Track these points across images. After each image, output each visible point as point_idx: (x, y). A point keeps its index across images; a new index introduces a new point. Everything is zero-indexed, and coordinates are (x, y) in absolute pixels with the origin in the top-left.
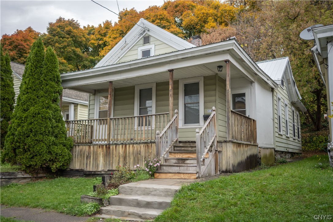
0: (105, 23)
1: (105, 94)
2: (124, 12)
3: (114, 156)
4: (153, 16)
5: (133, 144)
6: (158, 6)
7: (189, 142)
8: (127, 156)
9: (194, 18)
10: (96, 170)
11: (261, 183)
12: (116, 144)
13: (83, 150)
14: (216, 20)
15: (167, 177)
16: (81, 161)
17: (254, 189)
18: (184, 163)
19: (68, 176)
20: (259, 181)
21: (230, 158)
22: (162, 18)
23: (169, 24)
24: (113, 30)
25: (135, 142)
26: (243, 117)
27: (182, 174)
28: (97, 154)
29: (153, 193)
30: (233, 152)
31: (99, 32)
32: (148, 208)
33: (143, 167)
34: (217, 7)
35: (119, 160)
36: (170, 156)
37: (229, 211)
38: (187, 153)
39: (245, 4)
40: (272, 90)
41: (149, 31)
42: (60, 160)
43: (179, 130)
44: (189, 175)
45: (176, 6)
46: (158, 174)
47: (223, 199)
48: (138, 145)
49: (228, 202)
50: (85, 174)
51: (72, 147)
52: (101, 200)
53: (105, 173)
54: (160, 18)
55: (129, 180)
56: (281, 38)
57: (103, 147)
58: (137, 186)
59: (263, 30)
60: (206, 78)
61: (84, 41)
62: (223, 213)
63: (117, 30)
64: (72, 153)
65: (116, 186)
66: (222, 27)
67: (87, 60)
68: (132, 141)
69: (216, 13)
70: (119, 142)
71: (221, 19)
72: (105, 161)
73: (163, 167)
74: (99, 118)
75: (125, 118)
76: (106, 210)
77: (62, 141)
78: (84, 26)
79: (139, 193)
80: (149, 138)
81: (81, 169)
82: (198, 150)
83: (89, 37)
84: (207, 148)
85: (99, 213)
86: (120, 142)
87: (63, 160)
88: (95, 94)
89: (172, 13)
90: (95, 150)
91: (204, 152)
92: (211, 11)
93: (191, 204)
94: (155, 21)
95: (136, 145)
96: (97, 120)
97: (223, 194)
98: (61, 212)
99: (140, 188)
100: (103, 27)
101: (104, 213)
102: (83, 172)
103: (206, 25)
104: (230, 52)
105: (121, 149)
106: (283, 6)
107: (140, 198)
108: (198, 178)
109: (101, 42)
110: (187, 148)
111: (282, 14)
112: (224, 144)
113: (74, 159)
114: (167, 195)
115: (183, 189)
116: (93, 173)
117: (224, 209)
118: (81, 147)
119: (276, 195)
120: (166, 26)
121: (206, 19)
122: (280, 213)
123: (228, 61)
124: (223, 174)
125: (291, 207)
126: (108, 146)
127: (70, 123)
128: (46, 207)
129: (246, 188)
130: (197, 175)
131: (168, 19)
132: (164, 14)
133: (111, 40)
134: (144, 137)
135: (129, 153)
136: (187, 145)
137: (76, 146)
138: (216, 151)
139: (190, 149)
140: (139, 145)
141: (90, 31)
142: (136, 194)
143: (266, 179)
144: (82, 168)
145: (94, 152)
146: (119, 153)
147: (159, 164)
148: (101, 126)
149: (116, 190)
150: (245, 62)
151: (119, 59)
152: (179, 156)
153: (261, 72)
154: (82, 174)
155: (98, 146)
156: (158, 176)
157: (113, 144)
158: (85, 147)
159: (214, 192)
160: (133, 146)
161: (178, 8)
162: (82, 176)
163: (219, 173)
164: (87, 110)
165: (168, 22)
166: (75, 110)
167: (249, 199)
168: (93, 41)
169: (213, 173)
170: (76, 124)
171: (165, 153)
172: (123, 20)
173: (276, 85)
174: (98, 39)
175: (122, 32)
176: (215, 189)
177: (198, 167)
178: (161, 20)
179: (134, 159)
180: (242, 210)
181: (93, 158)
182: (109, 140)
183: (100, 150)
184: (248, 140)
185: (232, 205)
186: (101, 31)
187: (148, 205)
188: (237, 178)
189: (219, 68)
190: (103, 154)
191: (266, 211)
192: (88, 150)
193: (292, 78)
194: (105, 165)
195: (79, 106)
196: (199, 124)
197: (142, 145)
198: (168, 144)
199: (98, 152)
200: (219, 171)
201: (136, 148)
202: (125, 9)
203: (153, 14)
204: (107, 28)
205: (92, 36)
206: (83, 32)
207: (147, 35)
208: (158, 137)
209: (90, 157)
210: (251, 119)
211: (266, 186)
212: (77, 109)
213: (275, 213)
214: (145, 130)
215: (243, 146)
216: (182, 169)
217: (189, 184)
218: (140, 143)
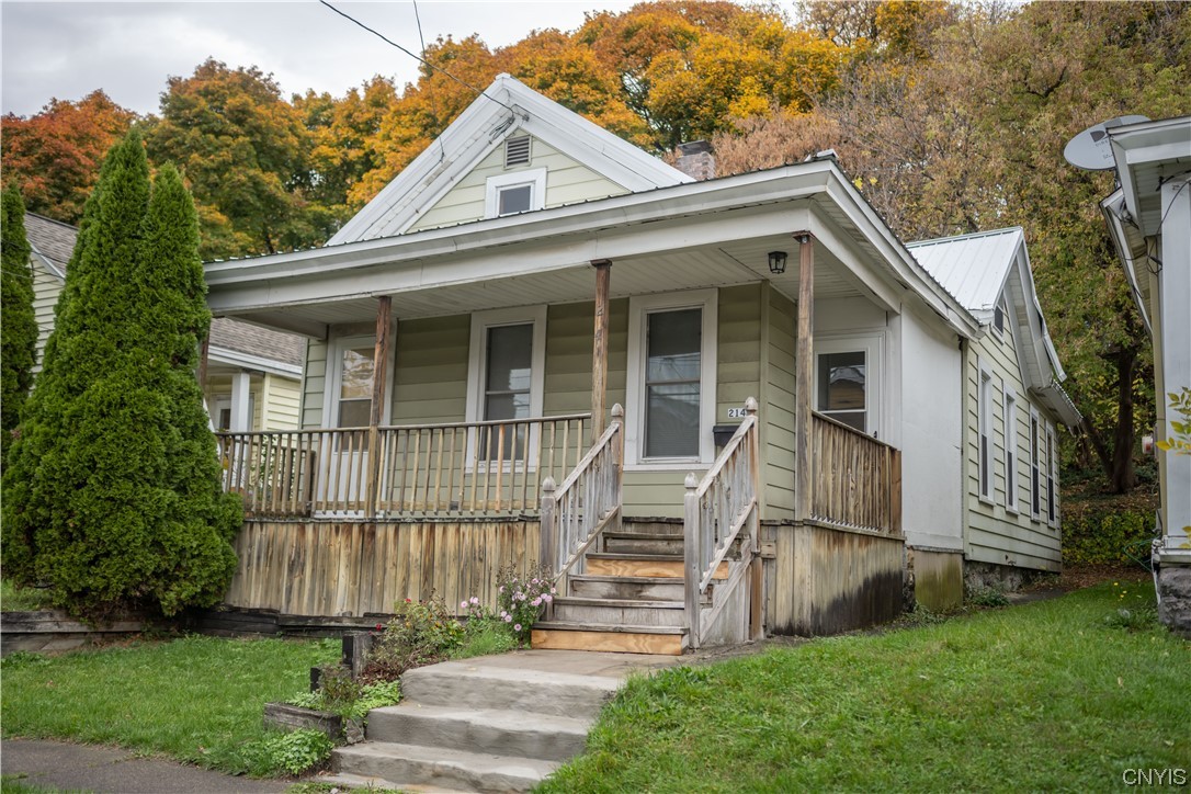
0: (370, 84)
1: (364, 342)
2: (440, 47)
3: (389, 565)
4: (545, 65)
5: (460, 522)
6: (562, 32)
7: (659, 521)
8: (436, 564)
9: (690, 78)
10: (322, 613)
11: (911, 674)
12: (398, 523)
13: (279, 539)
14: (768, 88)
15: (576, 646)
16: (268, 581)
17: (886, 695)
18: (640, 598)
19: (221, 631)
20: (905, 669)
21: (803, 581)
22: (575, 76)
23: (599, 96)
24: (398, 113)
25: (466, 514)
26: (853, 438)
27: (630, 637)
28: (326, 555)
29: (524, 701)
30: (817, 563)
31: (350, 116)
32: (507, 755)
33: (492, 606)
34: (772, 43)
35: (406, 580)
36: (589, 568)
37: (795, 770)
38: (651, 560)
39: (875, 33)
40: (962, 344)
41: (526, 118)
42: (195, 573)
43: (624, 479)
44: (657, 639)
45: (629, 34)
46: (544, 634)
47: (776, 731)
48: (476, 526)
49: (793, 741)
50: (282, 627)
51: (237, 529)
52: (336, 721)
53: (354, 625)
54: (567, 75)
55: (438, 653)
56: (999, 160)
57: (349, 533)
58: (470, 675)
59: (933, 129)
60: (727, 295)
61: (293, 147)
62: (772, 780)
63: (415, 114)
64: (239, 551)
65: (392, 674)
66: (791, 113)
67: (301, 217)
68: (454, 514)
69: (771, 63)
70: (407, 515)
71: (788, 85)
72: (355, 583)
73: (562, 609)
74: (340, 425)
75: (431, 429)
76: (354, 757)
77: (203, 506)
78: (296, 93)
79: (475, 700)
80: (516, 504)
81: (267, 607)
82: (691, 551)
83: (310, 132)
84: (722, 546)
85: (330, 769)
86: (412, 513)
87: (205, 574)
88: (325, 341)
89: (611, 59)
90: (321, 542)
91: (712, 560)
92: (754, 55)
93: (658, 743)
94: (551, 85)
95: (470, 526)
96: (331, 433)
97: (775, 711)
98: (191, 762)
99: (477, 681)
100: (362, 99)
101: (347, 770)
102: (277, 618)
103: (733, 106)
104: (816, 203)
105: (413, 541)
106: (1010, 46)
107: (478, 718)
108: (689, 650)
109: (353, 154)
110: (653, 543)
111: (1005, 74)
112: (783, 533)
113: (244, 571)
114: (573, 711)
115: (631, 689)
116: (310, 623)
117: (776, 764)
118: (271, 528)
119: (962, 718)
120: (590, 103)
121: (735, 84)
122: (975, 783)
123: (808, 236)
124: (776, 638)
125: (1016, 762)
126: (367, 527)
127: (235, 441)
128: (136, 743)
129: (856, 693)
130: (685, 642)
131: (596, 80)
132: (585, 59)
133: (390, 148)
134: (498, 501)
135: (444, 555)
136: (654, 531)
137: (252, 523)
138: (756, 555)
139: (662, 546)
140: (480, 529)
141: (317, 112)
142: (464, 702)
143: (930, 662)
144: (271, 603)
145: (316, 547)
146: (409, 554)
147: (548, 598)
148: (346, 456)
149: (390, 686)
150: (866, 240)
151: (417, 217)
152: (621, 569)
153: (923, 277)
154: (270, 627)
155: (333, 526)
156: (545, 641)
157: (385, 522)
158: (285, 528)
159: (741, 703)
160: (458, 530)
161: (635, 42)
162: (272, 634)
163: (762, 635)
164: (298, 395)
165: (596, 88)
166: (255, 395)
167: (866, 732)
168: (324, 150)
169: (742, 634)
170: (256, 444)
171: (571, 558)
172: (437, 77)
173: (976, 328)
174: (344, 143)
175: (429, 120)
176: (748, 691)
177: (688, 611)
178: (571, 83)
179: (462, 576)
180: (839, 770)
181: (313, 570)
182: (374, 505)
183: (339, 542)
184: (870, 519)
185: (805, 750)
186: (356, 114)
187: (506, 744)
188: (826, 655)
189: (773, 261)
190: (349, 555)
191: (927, 774)
192: (295, 538)
193: (1032, 302)
194: (355, 596)
195: (267, 381)
196: (696, 458)
197: (491, 529)
198: (586, 528)
199: (332, 548)
200: (765, 627)
201: (468, 539)
202: (446, 39)
203: (543, 59)
204: (377, 104)
205: (324, 132)
206: (292, 117)
207: (519, 134)
208: (548, 501)
209: (304, 564)
210: (883, 446)
211: (929, 685)
212: (260, 390)
213: (959, 783)
214: (503, 474)
215: (851, 542)
216: (631, 619)
217: (654, 672)
218: (483, 521)
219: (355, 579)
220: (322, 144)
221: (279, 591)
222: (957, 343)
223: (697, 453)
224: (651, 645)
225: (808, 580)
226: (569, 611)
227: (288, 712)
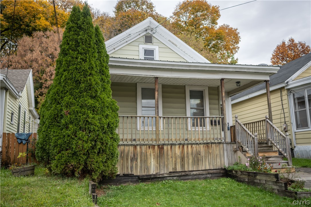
3: (169, 157)
5: (193, 144)
8: (185, 156)
12: (172, 145)
13: (126, 151)
16: (123, 165)
28: (146, 156)
35: (176, 161)
50: (140, 179)
53: (169, 176)
57: (154, 148)
60: (211, 88)
70: (175, 143)
72: (158, 163)
75: (176, 118)
90: (143, 151)
95: (195, 145)
96: (140, 117)
102: (138, 176)
105: (177, 150)
116: (152, 177)
126: (160, 146)
135: (188, 153)
140: (198, 146)
145: (141, 153)
146: (176, 154)
151: (114, 51)
155: (148, 146)
160: (192, 146)
179: (193, 159)
181: (141, 160)
183: (150, 151)
190: (154, 155)
192: (133, 151)
197: (202, 146)
199: (148, 153)
201: (195, 149)
207: (149, 35)
209: (137, 159)
221: (127, 168)
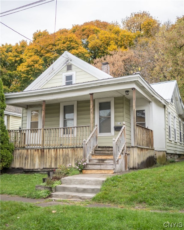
0: (21, 42)
2: (37, 33)
3: (47, 158)
4: (64, 38)
5: (63, 148)
6: (67, 29)
7: (105, 147)
8: (58, 157)
9: (98, 41)
10: (33, 168)
11: (159, 175)
12: (49, 149)
13: (22, 153)
14: (117, 43)
15: (92, 173)
16: (20, 162)
17: (155, 179)
18: (104, 163)
19: (10, 173)
20: (158, 174)
21: (135, 158)
22: (71, 41)
23: (77, 45)
24: (29, 49)
25: (64, 147)
26: (144, 129)
27: (103, 171)
28: (33, 156)
29: (86, 183)
30: (138, 155)
31: (16, 50)
32: (85, 193)
33: (74, 166)
34: (117, 33)
35: (51, 161)
36: (92, 157)
37: (140, 193)
38: (105, 155)
39: (140, 30)
40: (164, 107)
41: (71, 61)
42: (5, 160)
43: (98, 138)
44: (108, 171)
45: (83, 30)
46: (85, 171)
47: (136, 186)
48: (66, 149)
49: (139, 188)
50: (25, 171)
51: (13, 151)
52: (51, 188)
53: (41, 170)
54: (69, 40)
55: (67, 174)
56: (171, 63)
57: (38, 151)
58: (75, 179)
59: (156, 57)
60: (116, 99)
61: (3, 58)
62: (136, 194)
63: (33, 49)
64: (13, 155)
65: (58, 179)
67: (6, 74)
68: (61, 146)
69: (117, 37)
70: (51, 147)
71: (121, 42)
73: (88, 165)
74: (31, 128)
75: (56, 129)
76: (55, 194)
77: (6, 146)
78: (3, 44)
79: (77, 183)
80: (75, 144)
81: (20, 167)
82: (114, 153)
83: (7, 54)
84: (120, 152)
85: (50, 197)
86: (52, 147)
87: (7, 161)
88: (27, 109)
89: (79, 36)
90: (32, 153)
91: (118, 155)
92: (113, 36)
93: (114, 189)
94: (65, 43)
95: (65, 149)
97: (135, 183)
98: (23, 197)
99: (77, 179)
100: (19, 45)
101: (54, 197)
102: (23, 170)
103: (108, 48)
104: (136, 82)
105: (53, 152)
106: (172, 37)
107: (79, 186)
108: (115, 173)
109: (17, 59)
110: (105, 152)
111: (171, 44)
112: (131, 149)
113: (15, 160)
114: (96, 185)
115: (107, 180)
116: (31, 170)
117: (137, 191)
118: (20, 151)
119: (169, 182)
120: (75, 47)
121: (109, 42)
122: (172, 193)
123: (134, 89)
124: (131, 170)
125: (179, 189)
126: (42, 150)
127: (11, 132)
128: (10, 194)
129: (150, 179)
130: (114, 171)
131: (76, 41)
132: (73, 36)
133: (27, 58)
134: (71, 143)
135: (59, 155)
136: (104, 149)
137: (16, 150)
138: (126, 153)
139: (107, 152)
141: (8, 49)
142: (74, 184)
143: (163, 173)
144: (21, 166)
145: (31, 154)
146: (52, 155)
147: (86, 163)
148: (32, 134)
149: (59, 181)
150: (145, 88)
151: (47, 81)
152: (99, 157)
153: (156, 94)
154: (22, 171)
155: (35, 150)
156: (85, 172)
157: (46, 149)
158: (24, 150)
159: (129, 181)
160: (62, 150)
161: (85, 32)
162: (21, 173)
163: (128, 169)
164: (20, 120)
165: (76, 43)
166: (8, 120)
167: (152, 185)
168: (10, 58)
169: (124, 169)
170: (14, 132)
171: (89, 155)
172: (37, 41)
173: (167, 103)
174: (16, 56)
175: (36, 51)
176: (129, 179)
177: (114, 165)
178: (70, 42)
179: (64, 159)
180: (148, 192)
181: (30, 159)
182: (43, 145)
183: (36, 153)
184: (147, 146)
185: (141, 189)
186: (18, 49)
187: (85, 191)
188: (143, 173)
189: (126, 92)
190: (38, 156)
191: (164, 192)
192: (26, 152)
193: (179, 96)
194: (40, 164)
195: (11, 117)
197: (70, 149)
198: (91, 149)
200: (128, 168)
201: (65, 152)
202: (39, 31)
203: (63, 37)
204: (23, 47)
205: (10, 53)
206: (3, 50)
207: (70, 64)
208: (84, 144)
209: (28, 158)
210: (149, 130)
211: (163, 177)
212: (9, 119)
213: (169, 193)
214: (72, 138)
215: (144, 150)
216: (102, 167)
217: (111, 177)
218: (68, 148)
219: (40, 161)
220: (10, 56)
221: (23, 164)
222: (163, 106)
223: (111, 132)
224: (107, 172)
225: (136, 158)
226: (89, 166)
227: (41, 187)
